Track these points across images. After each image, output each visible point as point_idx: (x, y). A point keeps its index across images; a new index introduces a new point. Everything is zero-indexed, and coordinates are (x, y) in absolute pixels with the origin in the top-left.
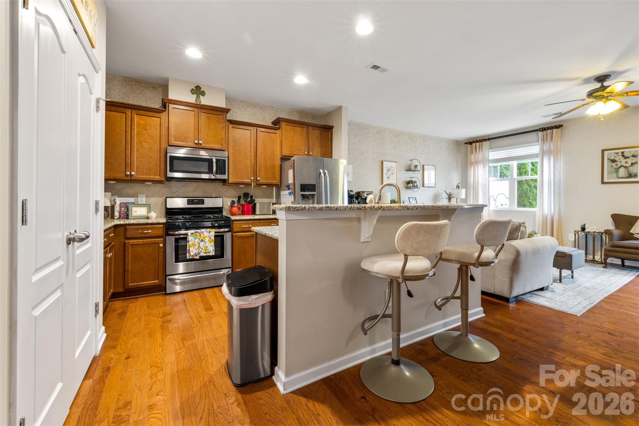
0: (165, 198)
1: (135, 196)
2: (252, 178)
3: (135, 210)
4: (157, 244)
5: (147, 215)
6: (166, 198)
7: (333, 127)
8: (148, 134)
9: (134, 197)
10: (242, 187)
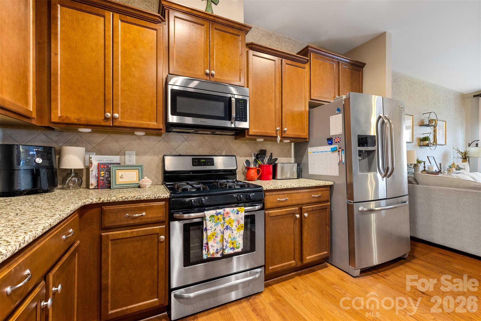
0: (162, 156)
1: (121, 153)
2: (278, 128)
3: (120, 175)
4: (156, 236)
5: (137, 182)
6: (164, 156)
7: (365, 64)
8: (140, 54)
9: (120, 155)
10: (260, 142)
